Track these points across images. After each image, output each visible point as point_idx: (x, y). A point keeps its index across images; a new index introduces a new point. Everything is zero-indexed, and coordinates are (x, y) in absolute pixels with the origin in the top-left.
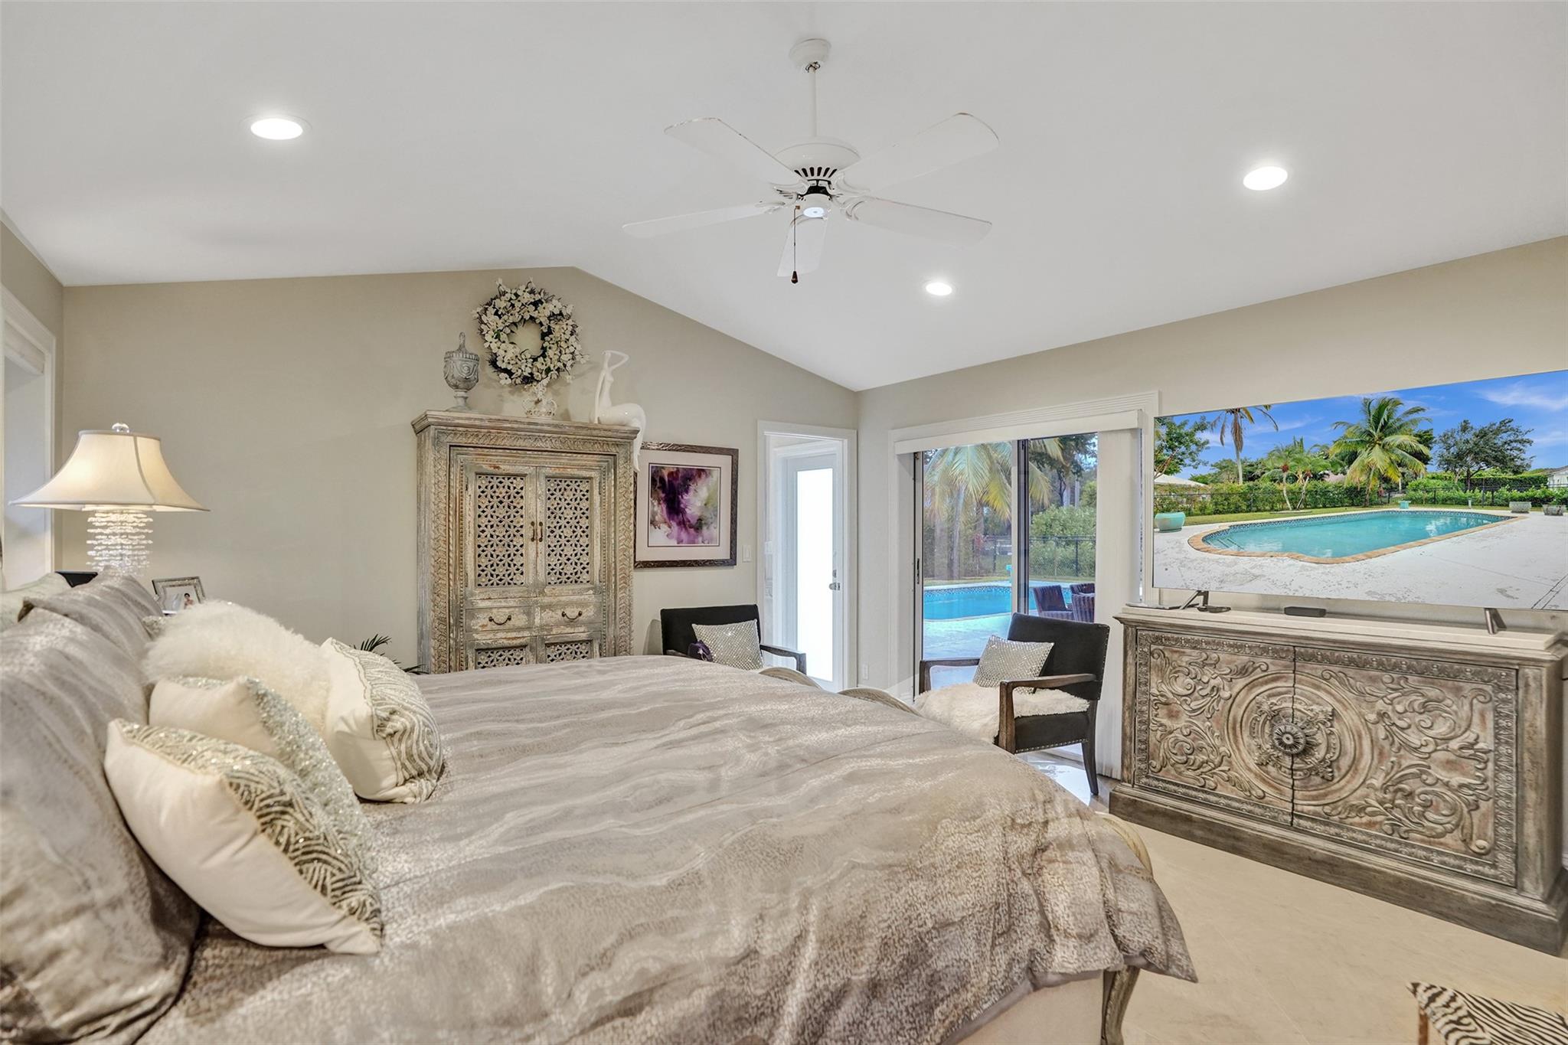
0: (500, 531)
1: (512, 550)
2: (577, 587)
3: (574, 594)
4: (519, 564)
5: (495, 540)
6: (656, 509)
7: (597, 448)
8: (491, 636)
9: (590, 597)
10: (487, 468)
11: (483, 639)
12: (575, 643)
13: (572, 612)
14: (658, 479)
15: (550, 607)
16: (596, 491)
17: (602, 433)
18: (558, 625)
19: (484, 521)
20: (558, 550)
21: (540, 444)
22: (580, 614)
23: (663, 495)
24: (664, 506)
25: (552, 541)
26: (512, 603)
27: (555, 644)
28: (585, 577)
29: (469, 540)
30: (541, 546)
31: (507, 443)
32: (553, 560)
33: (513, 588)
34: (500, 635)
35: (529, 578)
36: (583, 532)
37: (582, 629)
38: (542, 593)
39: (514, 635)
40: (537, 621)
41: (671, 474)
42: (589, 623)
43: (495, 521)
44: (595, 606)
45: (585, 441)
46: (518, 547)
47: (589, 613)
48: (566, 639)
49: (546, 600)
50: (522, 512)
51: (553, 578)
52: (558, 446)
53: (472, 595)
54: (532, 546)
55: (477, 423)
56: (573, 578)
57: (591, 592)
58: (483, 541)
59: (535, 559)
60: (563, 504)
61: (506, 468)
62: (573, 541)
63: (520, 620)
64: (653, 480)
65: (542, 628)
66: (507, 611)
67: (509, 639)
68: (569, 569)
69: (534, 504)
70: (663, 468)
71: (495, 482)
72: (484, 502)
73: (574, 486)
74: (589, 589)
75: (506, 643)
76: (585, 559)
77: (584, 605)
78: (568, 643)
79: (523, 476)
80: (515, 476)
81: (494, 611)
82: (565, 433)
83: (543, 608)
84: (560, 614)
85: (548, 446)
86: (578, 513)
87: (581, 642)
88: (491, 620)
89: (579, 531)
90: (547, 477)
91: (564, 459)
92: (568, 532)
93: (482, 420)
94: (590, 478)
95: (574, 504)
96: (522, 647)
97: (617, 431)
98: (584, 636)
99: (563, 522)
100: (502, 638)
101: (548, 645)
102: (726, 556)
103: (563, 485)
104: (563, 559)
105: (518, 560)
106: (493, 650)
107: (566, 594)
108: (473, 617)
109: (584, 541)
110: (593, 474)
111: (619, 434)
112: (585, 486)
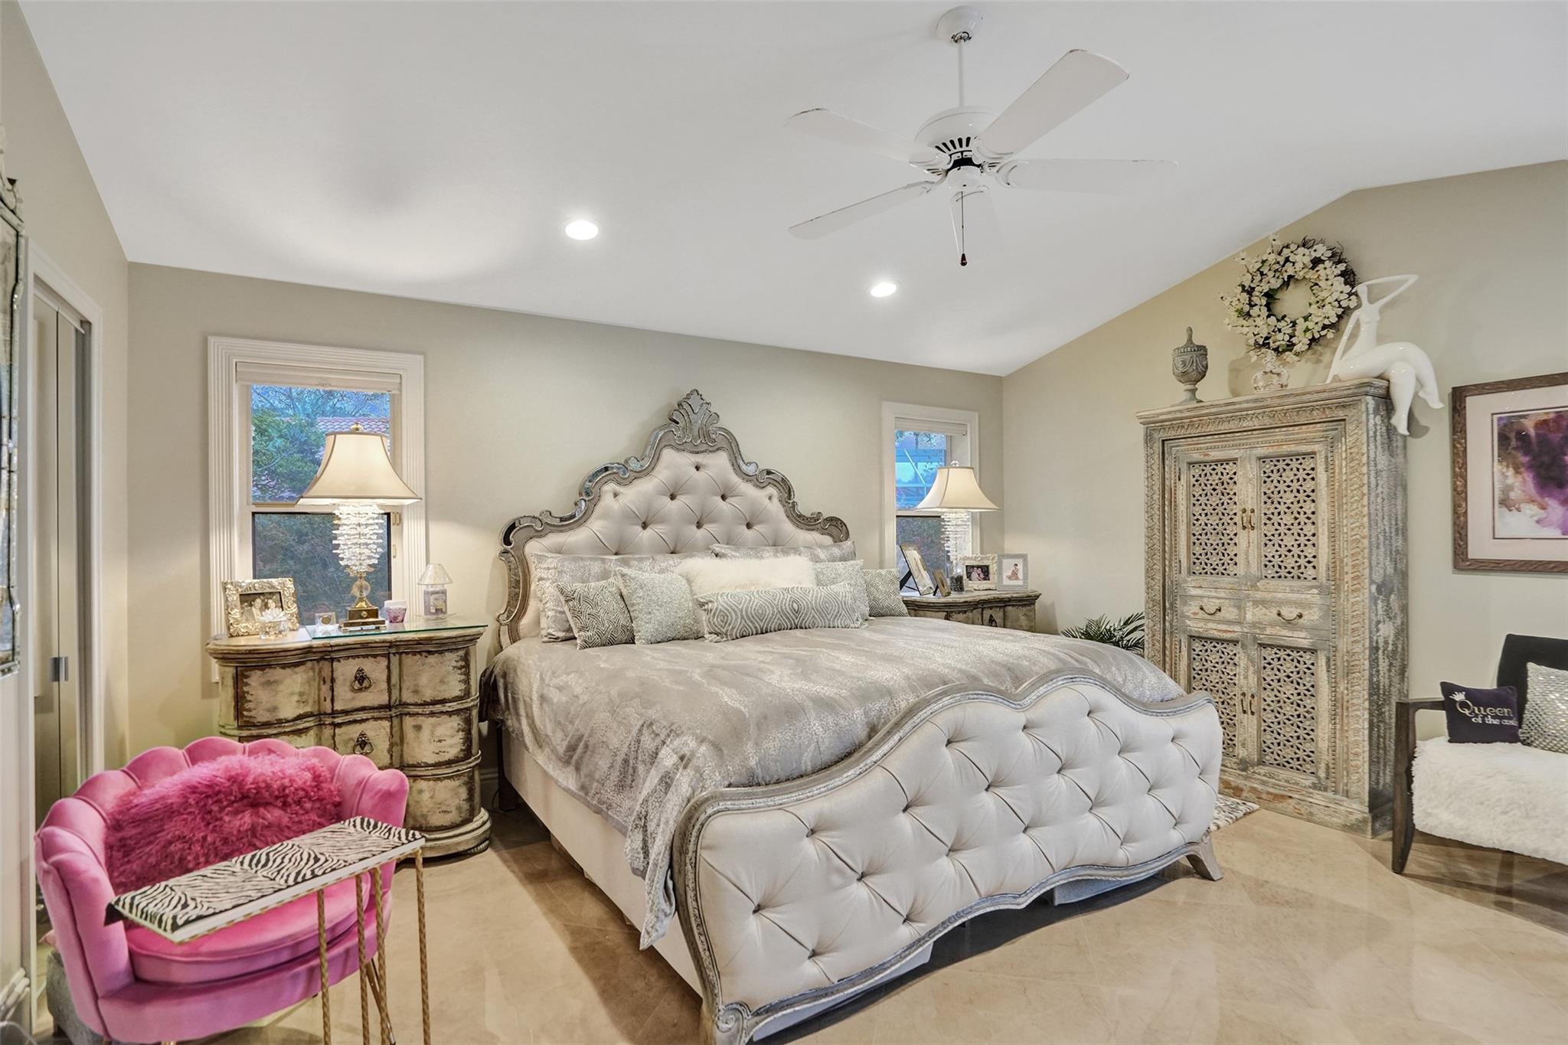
0: (1214, 520)
1: (1226, 539)
2: (1296, 583)
3: (1292, 591)
4: (1232, 554)
5: (1209, 529)
6: (1510, 481)
7: (1317, 416)
8: (1201, 624)
9: (1313, 596)
10: (1197, 456)
11: (1195, 626)
12: (1298, 649)
13: (1290, 613)
14: (1512, 435)
15: (1263, 603)
16: (1321, 468)
17: (1316, 397)
18: (1272, 625)
19: (1198, 510)
20: (1276, 540)
21: (1246, 424)
22: (1300, 616)
23: (1525, 459)
24: (1529, 477)
25: (1270, 530)
26: (1222, 595)
27: (1272, 646)
28: (1310, 572)
29: (1182, 529)
30: (1254, 534)
31: (1211, 429)
32: (1271, 551)
33: (1226, 579)
34: (1211, 625)
35: (1241, 570)
36: (1308, 518)
37: (1303, 634)
38: (1254, 587)
39: (1224, 627)
40: (1249, 617)
41: (1542, 424)
42: (1312, 629)
43: (1209, 509)
44: (1320, 609)
45: (1298, 410)
46: (1232, 536)
47: (1312, 616)
48: (1282, 643)
49: (1259, 595)
50: (1235, 499)
51: (1270, 572)
52: (1267, 422)
53: (1185, 582)
54: (1242, 534)
55: (1179, 415)
56: (1295, 572)
57: (1316, 591)
58: (1197, 530)
59: (1248, 547)
60: (1282, 487)
61: (1215, 455)
62: (1296, 529)
63: (1231, 612)
64: (1503, 439)
65: (1254, 625)
66: (1217, 601)
67: (1219, 631)
68: (1290, 562)
69: (1247, 492)
70: (1524, 417)
71: (1208, 470)
72: (1198, 491)
73: (1294, 464)
74: (1312, 587)
75: (1216, 634)
76: (1309, 551)
77: (1309, 606)
78: (1289, 648)
79: (1234, 461)
80: (1227, 462)
81: (1205, 600)
82: (1267, 407)
83: (1256, 603)
84: (1275, 612)
85: (1256, 423)
86: (1301, 496)
87: (1305, 650)
88: (1202, 609)
89: (1302, 518)
90: (1260, 459)
91: (1279, 435)
92: (1288, 519)
93: (1181, 411)
94: (1314, 453)
95: (1295, 486)
96: (1235, 642)
97: (1335, 390)
98: (1305, 643)
99: (1282, 508)
100: (1213, 629)
101: (1263, 646)
103: (1281, 465)
104: (1283, 551)
105: (1231, 550)
106: (1206, 639)
107: (1282, 590)
108: (1185, 603)
109: (1309, 529)
110: (1316, 447)
111: (1338, 393)
112: (1308, 464)
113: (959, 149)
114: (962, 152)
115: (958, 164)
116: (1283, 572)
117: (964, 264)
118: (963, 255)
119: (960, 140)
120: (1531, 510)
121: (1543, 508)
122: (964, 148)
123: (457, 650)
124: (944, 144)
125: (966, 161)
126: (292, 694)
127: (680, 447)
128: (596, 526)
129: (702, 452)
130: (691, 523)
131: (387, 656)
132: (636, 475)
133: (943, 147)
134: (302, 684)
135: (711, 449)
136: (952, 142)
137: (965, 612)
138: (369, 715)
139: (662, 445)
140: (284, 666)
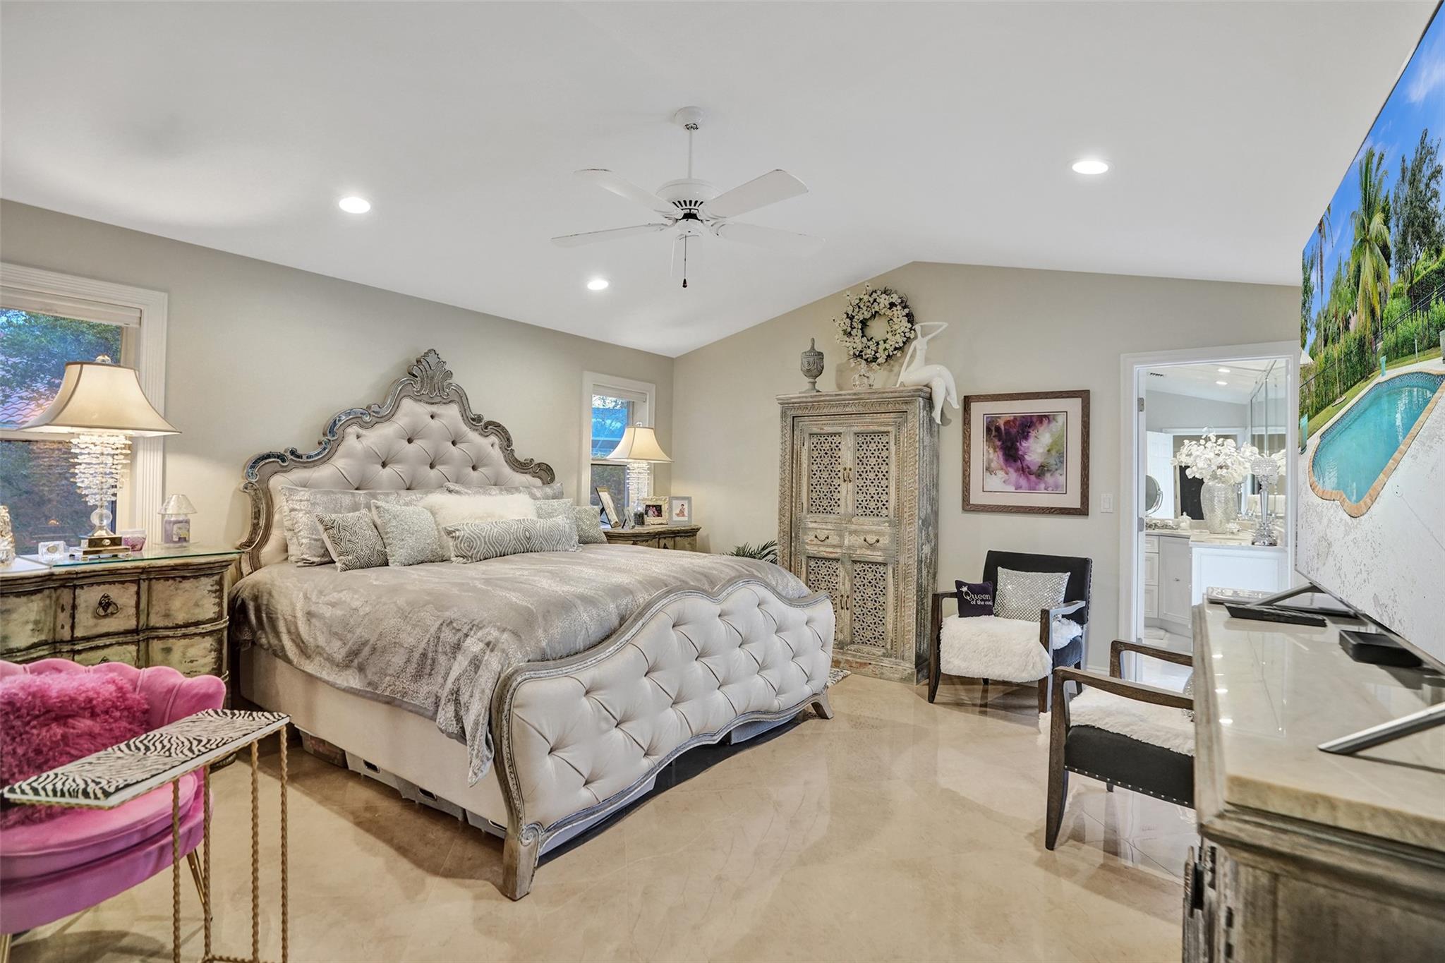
0: (825, 475)
1: (832, 488)
2: (876, 519)
3: (873, 525)
4: (836, 499)
5: (822, 481)
6: (991, 456)
7: (890, 407)
8: (816, 548)
9: (885, 528)
10: (815, 430)
11: (812, 550)
12: (876, 563)
13: (872, 539)
14: (993, 428)
15: (855, 532)
16: (892, 443)
17: (891, 395)
18: (861, 548)
19: (815, 467)
20: (864, 489)
21: (848, 410)
22: (878, 541)
23: (999, 443)
24: (1000, 454)
25: (860, 483)
26: (829, 527)
27: (860, 562)
28: (884, 512)
29: (805, 480)
30: (850, 485)
31: (826, 411)
32: (861, 497)
33: (832, 516)
34: (822, 549)
35: (842, 510)
36: (884, 475)
37: (879, 553)
38: (850, 521)
39: (831, 550)
40: (846, 542)
41: (1007, 423)
42: (884, 550)
43: (822, 467)
44: (890, 536)
45: (880, 403)
46: (836, 486)
47: (885, 541)
48: (867, 559)
49: (853, 527)
50: (840, 460)
51: (860, 511)
52: (861, 409)
53: (806, 518)
54: (844, 485)
55: (804, 400)
56: (875, 512)
57: (887, 524)
58: (814, 481)
59: (846, 493)
60: (869, 454)
61: (828, 429)
62: (876, 482)
63: (834, 540)
64: (989, 430)
65: (849, 548)
66: (826, 532)
67: (827, 552)
68: (872, 505)
69: (847, 456)
70: (999, 417)
71: (822, 439)
72: (815, 454)
73: (877, 439)
74: (885, 522)
75: (826, 555)
76: (884, 497)
77: (881, 534)
78: (871, 563)
79: (840, 434)
80: (835, 434)
81: (819, 531)
82: (861, 399)
83: (851, 533)
84: (863, 539)
85: (854, 410)
86: (880, 461)
87: (880, 564)
88: (816, 537)
89: (880, 475)
90: (855, 434)
91: (868, 419)
92: (872, 476)
93: (806, 397)
94: (889, 432)
95: (877, 453)
96: (837, 560)
97: (902, 392)
98: (880, 559)
99: (868, 468)
100: (823, 551)
101: (855, 562)
102: (1077, 504)
103: (869, 439)
104: (868, 497)
105: (836, 496)
106: (819, 558)
107: (868, 523)
108: (805, 534)
109: (884, 483)
110: (889, 428)
111: (905, 394)
112: (885, 439)
113: (688, 207)
114: (690, 209)
115: (687, 216)
116: (868, 512)
117: (685, 286)
118: (685, 281)
119: (691, 202)
120: (1001, 474)
121: (1007, 474)
122: (692, 207)
123: (213, 575)
124: (679, 202)
125: (694, 216)
126: (27, 622)
127: (418, 398)
128: (340, 463)
129: (436, 403)
130: (426, 464)
131: (137, 582)
132: (378, 420)
133: (678, 204)
134: (39, 612)
135: (444, 401)
136: (685, 202)
137: (647, 541)
138: (113, 641)
139: (402, 395)
140: (18, 595)
